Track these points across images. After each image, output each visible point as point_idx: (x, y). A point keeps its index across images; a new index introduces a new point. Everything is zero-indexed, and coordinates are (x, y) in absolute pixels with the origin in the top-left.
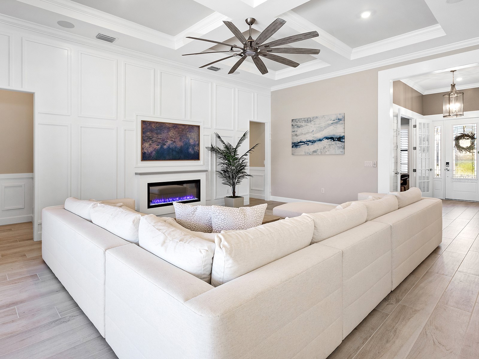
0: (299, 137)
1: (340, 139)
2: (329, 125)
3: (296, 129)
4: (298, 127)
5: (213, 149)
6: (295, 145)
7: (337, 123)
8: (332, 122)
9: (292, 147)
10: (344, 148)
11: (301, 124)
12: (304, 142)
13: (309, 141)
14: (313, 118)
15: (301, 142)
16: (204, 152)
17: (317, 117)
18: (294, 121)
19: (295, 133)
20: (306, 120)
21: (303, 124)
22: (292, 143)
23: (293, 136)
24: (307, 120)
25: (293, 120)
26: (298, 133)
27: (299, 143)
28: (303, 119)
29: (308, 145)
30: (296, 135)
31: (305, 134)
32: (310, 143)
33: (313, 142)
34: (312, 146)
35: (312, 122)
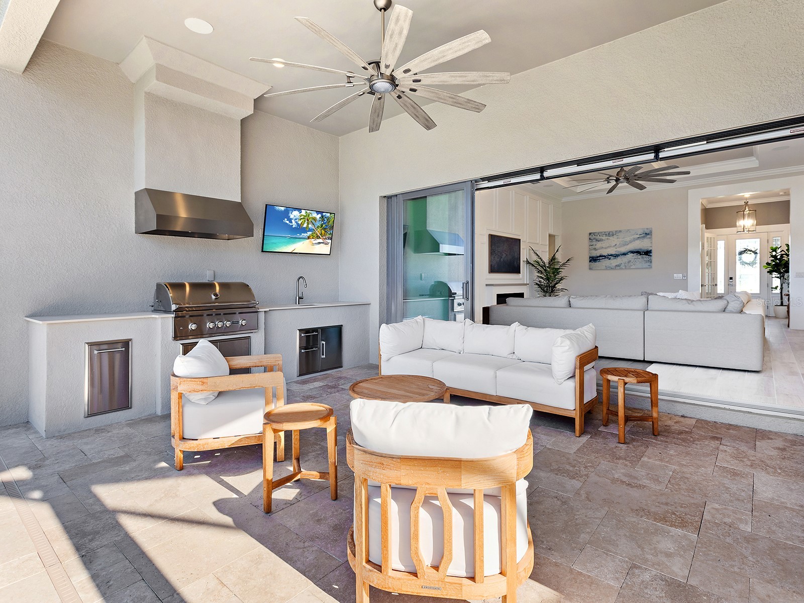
0: (599, 251)
1: (648, 253)
2: (635, 240)
3: (594, 243)
4: (596, 240)
5: (528, 262)
6: (593, 259)
7: (644, 237)
8: (638, 236)
9: (590, 261)
10: (651, 262)
11: (601, 237)
12: (604, 256)
13: (611, 255)
14: (616, 231)
15: (600, 256)
16: (523, 266)
17: (620, 231)
18: (592, 234)
19: (593, 247)
20: (607, 233)
21: (604, 238)
22: (590, 257)
23: (590, 250)
24: (609, 234)
25: (590, 234)
26: (597, 247)
27: (598, 257)
28: (603, 233)
29: (610, 259)
30: (595, 249)
31: (606, 248)
32: (612, 258)
33: (616, 256)
34: (615, 260)
35: (615, 236)
